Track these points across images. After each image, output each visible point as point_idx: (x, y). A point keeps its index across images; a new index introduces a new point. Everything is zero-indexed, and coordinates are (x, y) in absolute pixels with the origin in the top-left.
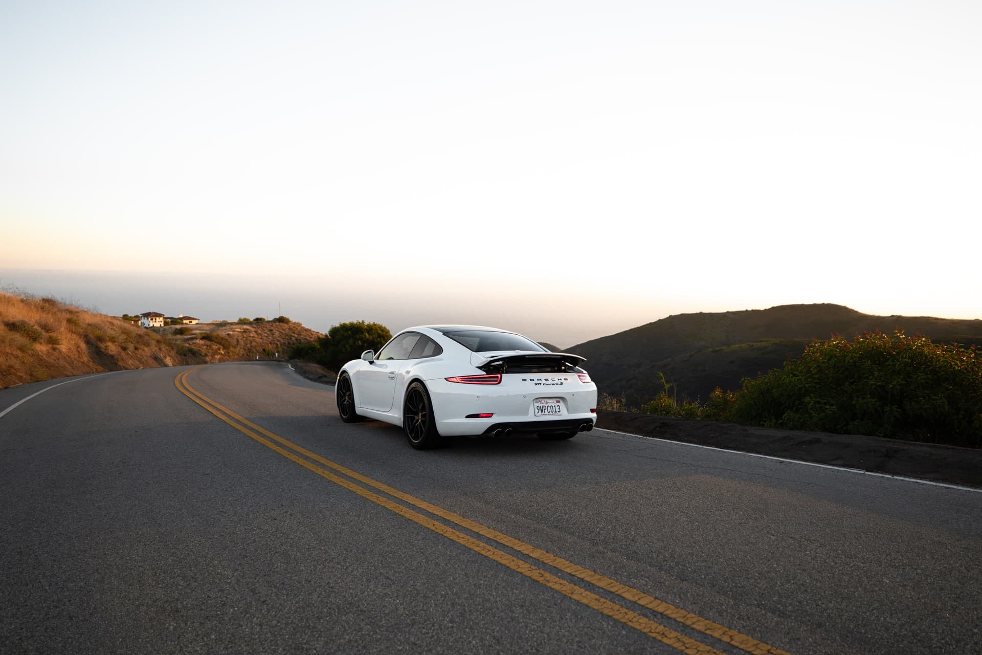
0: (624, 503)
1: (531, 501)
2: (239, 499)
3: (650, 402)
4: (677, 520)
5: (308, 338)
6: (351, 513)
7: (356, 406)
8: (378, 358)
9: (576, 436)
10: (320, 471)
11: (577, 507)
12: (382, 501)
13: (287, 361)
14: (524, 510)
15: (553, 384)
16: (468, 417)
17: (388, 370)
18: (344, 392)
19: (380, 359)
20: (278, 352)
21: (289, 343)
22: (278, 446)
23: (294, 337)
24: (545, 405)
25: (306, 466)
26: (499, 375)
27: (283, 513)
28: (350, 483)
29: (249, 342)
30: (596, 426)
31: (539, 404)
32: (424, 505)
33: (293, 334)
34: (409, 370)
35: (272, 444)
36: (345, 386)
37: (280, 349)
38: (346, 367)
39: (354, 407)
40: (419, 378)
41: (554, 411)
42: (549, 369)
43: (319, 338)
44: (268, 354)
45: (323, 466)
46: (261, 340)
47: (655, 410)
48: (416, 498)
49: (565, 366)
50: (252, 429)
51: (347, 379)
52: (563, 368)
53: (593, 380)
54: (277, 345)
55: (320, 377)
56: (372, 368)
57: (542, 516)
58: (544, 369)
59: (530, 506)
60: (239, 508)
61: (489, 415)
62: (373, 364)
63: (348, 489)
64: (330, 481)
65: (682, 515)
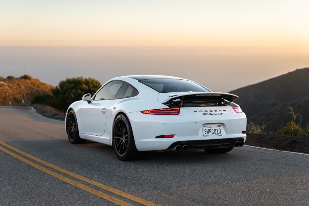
0: (267, 193)
1: (202, 193)
2: (3, 194)
3: (284, 127)
4: (303, 204)
5: (44, 89)
6: (79, 202)
7: (79, 132)
8: (94, 99)
9: (231, 151)
10: (56, 175)
11: (234, 196)
12: (100, 194)
13: (31, 105)
14: (198, 199)
15: (216, 114)
16: (157, 137)
17: (101, 107)
18: (71, 123)
19: (95, 99)
20: (24, 99)
21: (31, 93)
22: (28, 160)
23: (35, 89)
24: (210, 128)
25: (47, 172)
26: (178, 109)
27: (33, 202)
28: (77, 183)
29: (3, 93)
30: (246, 144)
31: (206, 128)
32: (129, 196)
33: (34, 87)
34: (116, 107)
35: (24, 158)
36: (72, 119)
37: (26, 98)
38: (71, 106)
39: (79, 133)
40: (123, 112)
41: (217, 133)
42: (213, 104)
43: (52, 89)
44: (17, 101)
45: (58, 172)
46: (12, 92)
47: (287, 133)
48: (123, 192)
49: (224, 101)
50: (9, 149)
51: (73, 115)
52: (223, 103)
53: (243, 111)
54: (23, 94)
55: (54, 115)
56: (90, 106)
57: (210, 202)
58: (209, 104)
59: (201, 196)
60: (3, 200)
61: (172, 136)
62: (91, 103)
63: (76, 187)
64: (64, 182)
65: (307, 201)
